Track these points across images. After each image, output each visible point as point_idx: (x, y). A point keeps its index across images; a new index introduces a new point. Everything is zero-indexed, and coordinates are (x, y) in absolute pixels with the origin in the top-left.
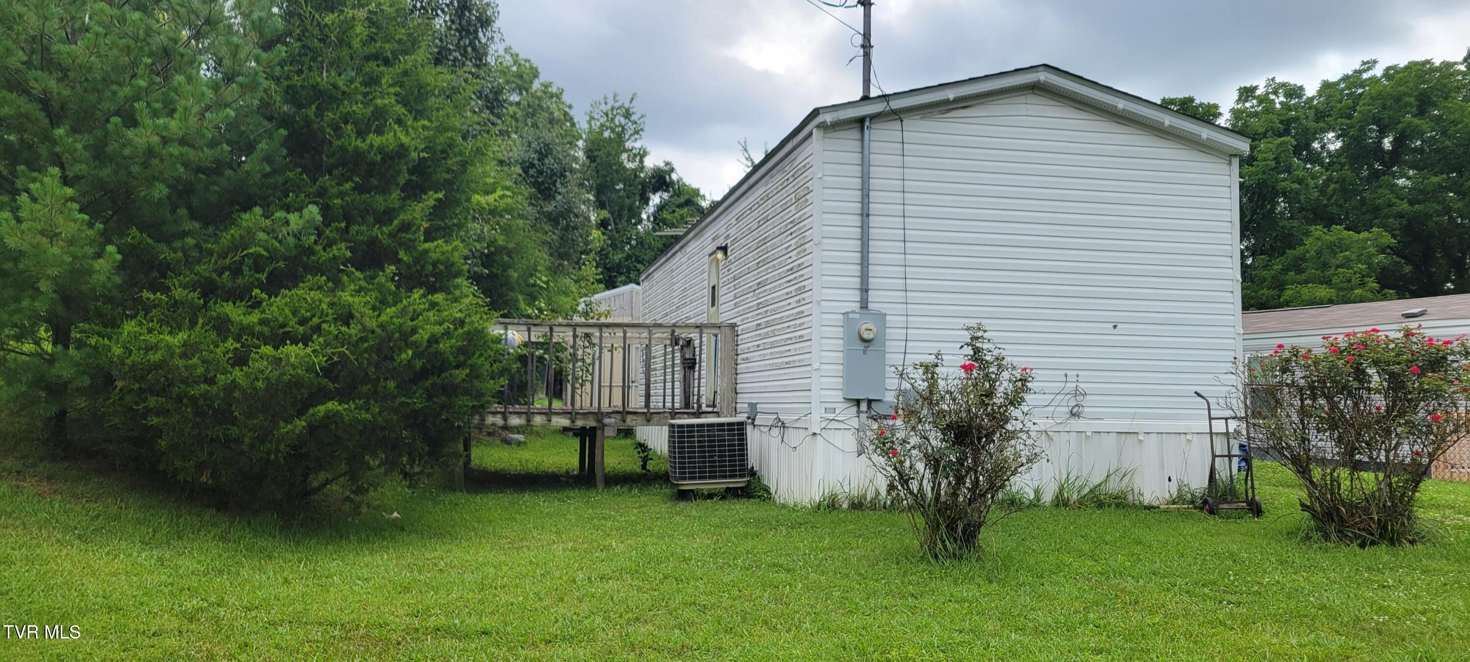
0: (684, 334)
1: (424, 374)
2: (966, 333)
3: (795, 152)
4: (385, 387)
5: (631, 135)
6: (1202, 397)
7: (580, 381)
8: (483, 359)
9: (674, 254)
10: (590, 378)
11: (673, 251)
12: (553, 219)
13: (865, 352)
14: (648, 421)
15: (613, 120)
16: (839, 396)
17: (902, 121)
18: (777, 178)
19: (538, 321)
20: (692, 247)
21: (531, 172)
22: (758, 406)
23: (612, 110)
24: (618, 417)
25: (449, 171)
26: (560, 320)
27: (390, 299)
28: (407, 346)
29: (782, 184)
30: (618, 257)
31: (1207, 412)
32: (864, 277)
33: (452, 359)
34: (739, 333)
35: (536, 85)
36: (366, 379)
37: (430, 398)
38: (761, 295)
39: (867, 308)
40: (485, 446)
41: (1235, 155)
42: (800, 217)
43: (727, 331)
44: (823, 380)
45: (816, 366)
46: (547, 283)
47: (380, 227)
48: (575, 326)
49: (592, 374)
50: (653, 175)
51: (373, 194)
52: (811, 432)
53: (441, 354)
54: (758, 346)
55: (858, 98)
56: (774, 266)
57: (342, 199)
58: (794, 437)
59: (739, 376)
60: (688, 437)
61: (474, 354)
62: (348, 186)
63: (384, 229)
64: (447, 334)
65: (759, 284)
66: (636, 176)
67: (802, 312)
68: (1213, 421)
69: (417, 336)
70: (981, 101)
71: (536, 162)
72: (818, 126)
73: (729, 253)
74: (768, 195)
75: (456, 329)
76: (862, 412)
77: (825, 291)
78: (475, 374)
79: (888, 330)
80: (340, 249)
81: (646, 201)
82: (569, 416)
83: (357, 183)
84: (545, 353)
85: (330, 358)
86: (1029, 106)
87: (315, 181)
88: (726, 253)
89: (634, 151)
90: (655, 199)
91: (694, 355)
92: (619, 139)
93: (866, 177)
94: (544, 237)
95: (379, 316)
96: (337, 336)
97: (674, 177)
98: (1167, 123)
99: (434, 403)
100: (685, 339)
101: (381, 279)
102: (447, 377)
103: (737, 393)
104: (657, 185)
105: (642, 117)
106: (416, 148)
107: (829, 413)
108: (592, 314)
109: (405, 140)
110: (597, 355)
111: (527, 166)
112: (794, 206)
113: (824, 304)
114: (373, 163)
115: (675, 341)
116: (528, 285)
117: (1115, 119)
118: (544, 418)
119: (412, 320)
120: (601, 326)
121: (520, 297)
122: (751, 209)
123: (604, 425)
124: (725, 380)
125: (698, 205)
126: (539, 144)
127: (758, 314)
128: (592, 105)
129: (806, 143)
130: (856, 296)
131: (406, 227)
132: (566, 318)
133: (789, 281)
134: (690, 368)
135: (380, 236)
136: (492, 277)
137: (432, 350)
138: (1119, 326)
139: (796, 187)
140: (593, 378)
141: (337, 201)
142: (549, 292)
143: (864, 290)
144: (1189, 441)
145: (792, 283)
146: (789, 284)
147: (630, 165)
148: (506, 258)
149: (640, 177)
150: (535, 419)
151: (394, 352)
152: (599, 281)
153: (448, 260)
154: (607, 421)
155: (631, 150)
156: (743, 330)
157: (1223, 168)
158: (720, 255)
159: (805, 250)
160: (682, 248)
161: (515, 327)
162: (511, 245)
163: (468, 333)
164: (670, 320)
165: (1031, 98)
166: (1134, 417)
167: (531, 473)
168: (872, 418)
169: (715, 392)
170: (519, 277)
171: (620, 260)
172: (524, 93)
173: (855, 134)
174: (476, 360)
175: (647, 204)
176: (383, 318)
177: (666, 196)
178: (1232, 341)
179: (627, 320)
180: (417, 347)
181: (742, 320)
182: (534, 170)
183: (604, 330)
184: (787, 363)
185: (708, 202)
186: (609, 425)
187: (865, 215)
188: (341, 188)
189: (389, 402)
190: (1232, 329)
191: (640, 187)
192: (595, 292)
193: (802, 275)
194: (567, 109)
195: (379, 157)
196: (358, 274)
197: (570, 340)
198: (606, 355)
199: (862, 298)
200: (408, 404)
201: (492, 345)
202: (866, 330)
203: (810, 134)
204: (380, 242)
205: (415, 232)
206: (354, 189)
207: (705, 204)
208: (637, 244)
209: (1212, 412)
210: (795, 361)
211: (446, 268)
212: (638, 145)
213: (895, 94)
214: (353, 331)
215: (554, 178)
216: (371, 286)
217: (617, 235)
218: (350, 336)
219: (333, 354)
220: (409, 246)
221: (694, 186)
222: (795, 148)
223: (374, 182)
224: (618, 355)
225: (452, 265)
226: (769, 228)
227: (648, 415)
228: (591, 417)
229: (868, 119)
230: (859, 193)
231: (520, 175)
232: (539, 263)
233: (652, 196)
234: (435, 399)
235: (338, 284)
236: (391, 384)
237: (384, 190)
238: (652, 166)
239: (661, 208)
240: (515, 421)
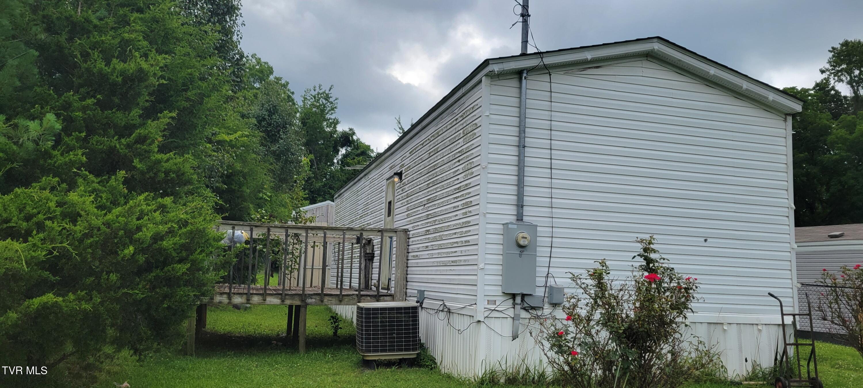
0: (365, 235)
1: (148, 267)
2: (639, 245)
3: (464, 98)
4: (108, 279)
5: (330, 111)
6: (775, 297)
7: (290, 269)
8: (203, 254)
9: (359, 180)
10: (297, 267)
11: (359, 178)
12: (277, 156)
13: (520, 255)
14: (341, 301)
15: (318, 100)
16: (498, 290)
17: (550, 75)
18: (447, 119)
19: (259, 223)
20: (374, 174)
21: (263, 123)
22: (426, 293)
23: (318, 95)
24: (318, 298)
25: (188, 99)
26: (277, 223)
27: (122, 200)
28: (131, 243)
29: (451, 123)
30: (319, 185)
31: (779, 308)
32: (520, 195)
33: (174, 254)
34: (411, 236)
35: (272, 78)
36: (91, 272)
37: (153, 288)
38: (431, 209)
39: (522, 220)
40: (221, 310)
41: (789, 114)
42: (468, 147)
43: (402, 234)
44: (487, 277)
45: (481, 266)
46: (270, 197)
47: (119, 139)
48: (287, 228)
49: (299, 264)
50: (341, 136)
51: (114, 110)
52: (476, 319)
53: (165, 250)
54: (427, 247)
55: (519, 54)
56: (443, 186)
57: (84, 112)
58: (458, 322)
59: (409, 269)
60: (373, 318)
61: (196, 250)
62: (90, 101)
63: (123, 140)
64: (171, 232)
65: (428, 199)
66: (331, 136)
67: (469, 222)
68: (785, 317)
69: (140, 233)
70: (609, 63)
71: (267, 117)
72: (486, 75)
73: (403, 178)
74: (438, 133)
75: (180, 228)
76: (517, 304)
77: (489, 206)
78: (196, 267)
79: (538, 239)
80: (77, 155)
81: (337, 152)
82: (280, 296)
83: (99, 100)
84: (264, 248)
85: (50, 253)
86: (644, 70)
87: (60, 96)
88: (401, 178)
89: (330, 121)
90: (343, 151)
91: (373, 250)
92: (323, 111)
93: (523, 116)
94: (270, 167)
95: (105, 214)
96: (60, 232)
97: (355, 138)
98: (745, 87)
99: (157, 293)
100: (367, 239)
101: (112, 182)
102: (169, 271)
103: (407, 281)
104: (344, 142)
105: (336, 99)
106: (155, 74)
107: (491, 304)
108: (300, 220)
109: (145, 66)
110: (303, 250)
111: (260, 120)
112: (462, 139)
113: (488, 216)
114: (115, 84)
115: (359, 240)
116: (257, 199)
117: (706, 83)
118: (261, 298)
119: (138, 219)
120: (307, 229)
121: (251, 206)
122: (422, 144)
123: (307, 304)
124: (399, 271)
125: (368, 155)
126: (269, 105)
127: (428, 223)
128: (305, 91)
129: (475, 90)
130: (513, 210)
131: (142, 140)
132: (281, 221)
133: (456, 198)
134: (369, 260)
135: (118, 146)
136: (230, 191)
137: (156, 246)
138: (709, 240)
139: (465, 125)
140: (299, 267)
141: (79, 114)
142: (272, 204)
143: (520, 205)
144: (760, 331)
145: (458, 199)
146: (456, 200)
147: (328, 129)
148: (242, 179)
149: (333, 137)
150: (253, 299)
151: (118, 247)
152: (305, 199)
153: (180, 169)
154: (309, 301)
155: (329, 120)
156: (413, 234)
157: (780, 123)
158: (396, 179)
159: (473, 173)
160: (365, 175)
161: (241, 227)
162: (246, 170)
163: (191, 232)
164: (356, 225)
165: (646, 64)
166: (721, 311)
167: (251, 335)
168: (524, 309)
169: (389, 279)
170: (251, 193)
171: (320, 187)
172: (263, 82)
173: (514, 83)
174: (197, 256)
175: (338, 154)
176: (109, 217)
177: (349, 149)
178: (789, 254)
179: (325, 224)
180: (142, 244)
181: (413, 227)
182: (265, 122)
183: (309, 231)
184: (452, 262)
185: (375, 154)
186: (311, 304)
187: (521, 146)
188: (84, 103)
189: (112, 293)
190: (788, 245)
191: (333, 142)
192: (303, 205)
193: (470, 193)
194: (291, 95)
195: (120, 79)
196: (91, 177)
197: (283, 238)
198: (310, 250)
199: (518, 212)
200: (131, 295)
201: (213, 243)
202: (523, 238)
203: (480, 82)
204: (118, 152)
205: (150, 144)
206: (94, 104)
207: (373, 155)
208: (330, 178)
209: (784, 308)
210: (461, 261)
211: (178, 176)
212: (333, 117)
213: (547, 52)
214: (79, 228)
215: (279, 128)
216: (104, 189)
217: (318, 171)
218: (75, 232)
219: (54, 248)
220: (144, 156)
221: (367, 144)
222: (464, 95)
223: (116, 100)
224: (319, 251)
225: (183, 174)
226: (439, 157)
227: (341, 297)
228: (297, 298)
229: (525, 72)
230: (517, 129)
231: (256, 125)
232: (265, 183)
233: (341, 149)
234: (158, 290)
235: (72, 186)
236: (113, 277)
237: (126, 108)
238: (341, 130)
239: (345, 156)
240: (237, 300)
